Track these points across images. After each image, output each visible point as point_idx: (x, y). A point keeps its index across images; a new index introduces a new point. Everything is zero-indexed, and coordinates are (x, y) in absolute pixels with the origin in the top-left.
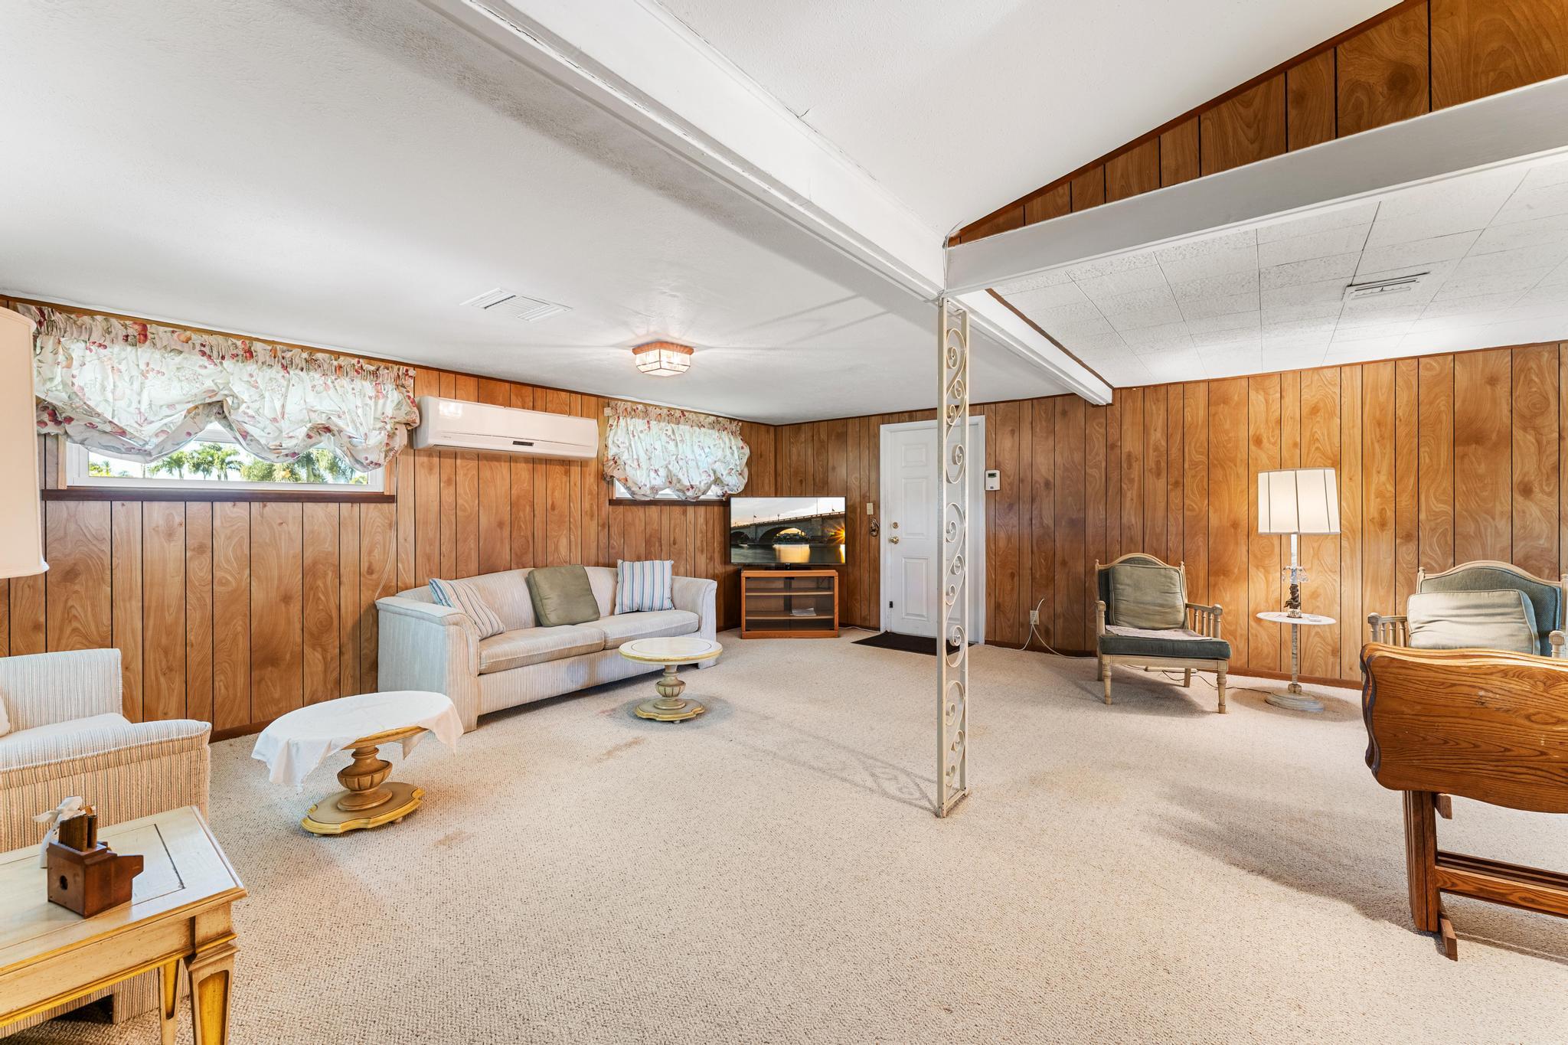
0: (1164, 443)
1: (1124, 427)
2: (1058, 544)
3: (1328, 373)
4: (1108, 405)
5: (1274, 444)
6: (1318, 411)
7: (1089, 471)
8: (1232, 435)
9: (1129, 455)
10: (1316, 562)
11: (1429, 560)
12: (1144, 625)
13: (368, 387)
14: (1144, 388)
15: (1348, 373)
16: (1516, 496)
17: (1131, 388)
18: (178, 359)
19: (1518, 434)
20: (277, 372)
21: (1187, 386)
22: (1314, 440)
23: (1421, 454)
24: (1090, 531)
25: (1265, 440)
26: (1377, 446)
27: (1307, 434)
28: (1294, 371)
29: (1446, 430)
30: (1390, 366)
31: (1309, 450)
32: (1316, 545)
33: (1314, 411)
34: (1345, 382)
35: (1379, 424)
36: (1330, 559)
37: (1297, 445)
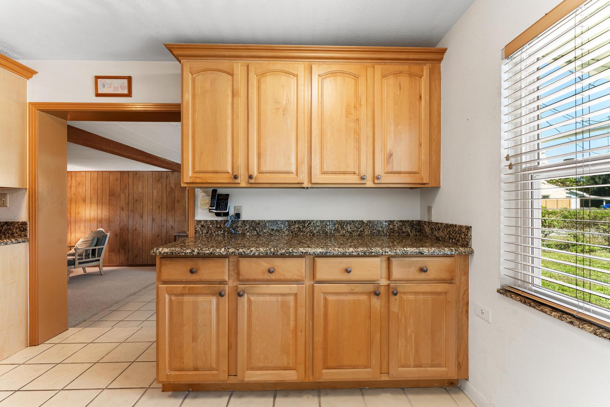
3: (83, 173)
6: (80, 184)
15: (87, 174)
16: (121, 211)
23: (103, 199)
26: (93, 196)
28: (74, 171)
29: (108, 192)
30: (97, 173)
31: (78, 196)
32: (79, 225)
33: (79, 184)
34: (86, 176)
35: (94, 189)
36: (82, 229)
37: (75, 194)
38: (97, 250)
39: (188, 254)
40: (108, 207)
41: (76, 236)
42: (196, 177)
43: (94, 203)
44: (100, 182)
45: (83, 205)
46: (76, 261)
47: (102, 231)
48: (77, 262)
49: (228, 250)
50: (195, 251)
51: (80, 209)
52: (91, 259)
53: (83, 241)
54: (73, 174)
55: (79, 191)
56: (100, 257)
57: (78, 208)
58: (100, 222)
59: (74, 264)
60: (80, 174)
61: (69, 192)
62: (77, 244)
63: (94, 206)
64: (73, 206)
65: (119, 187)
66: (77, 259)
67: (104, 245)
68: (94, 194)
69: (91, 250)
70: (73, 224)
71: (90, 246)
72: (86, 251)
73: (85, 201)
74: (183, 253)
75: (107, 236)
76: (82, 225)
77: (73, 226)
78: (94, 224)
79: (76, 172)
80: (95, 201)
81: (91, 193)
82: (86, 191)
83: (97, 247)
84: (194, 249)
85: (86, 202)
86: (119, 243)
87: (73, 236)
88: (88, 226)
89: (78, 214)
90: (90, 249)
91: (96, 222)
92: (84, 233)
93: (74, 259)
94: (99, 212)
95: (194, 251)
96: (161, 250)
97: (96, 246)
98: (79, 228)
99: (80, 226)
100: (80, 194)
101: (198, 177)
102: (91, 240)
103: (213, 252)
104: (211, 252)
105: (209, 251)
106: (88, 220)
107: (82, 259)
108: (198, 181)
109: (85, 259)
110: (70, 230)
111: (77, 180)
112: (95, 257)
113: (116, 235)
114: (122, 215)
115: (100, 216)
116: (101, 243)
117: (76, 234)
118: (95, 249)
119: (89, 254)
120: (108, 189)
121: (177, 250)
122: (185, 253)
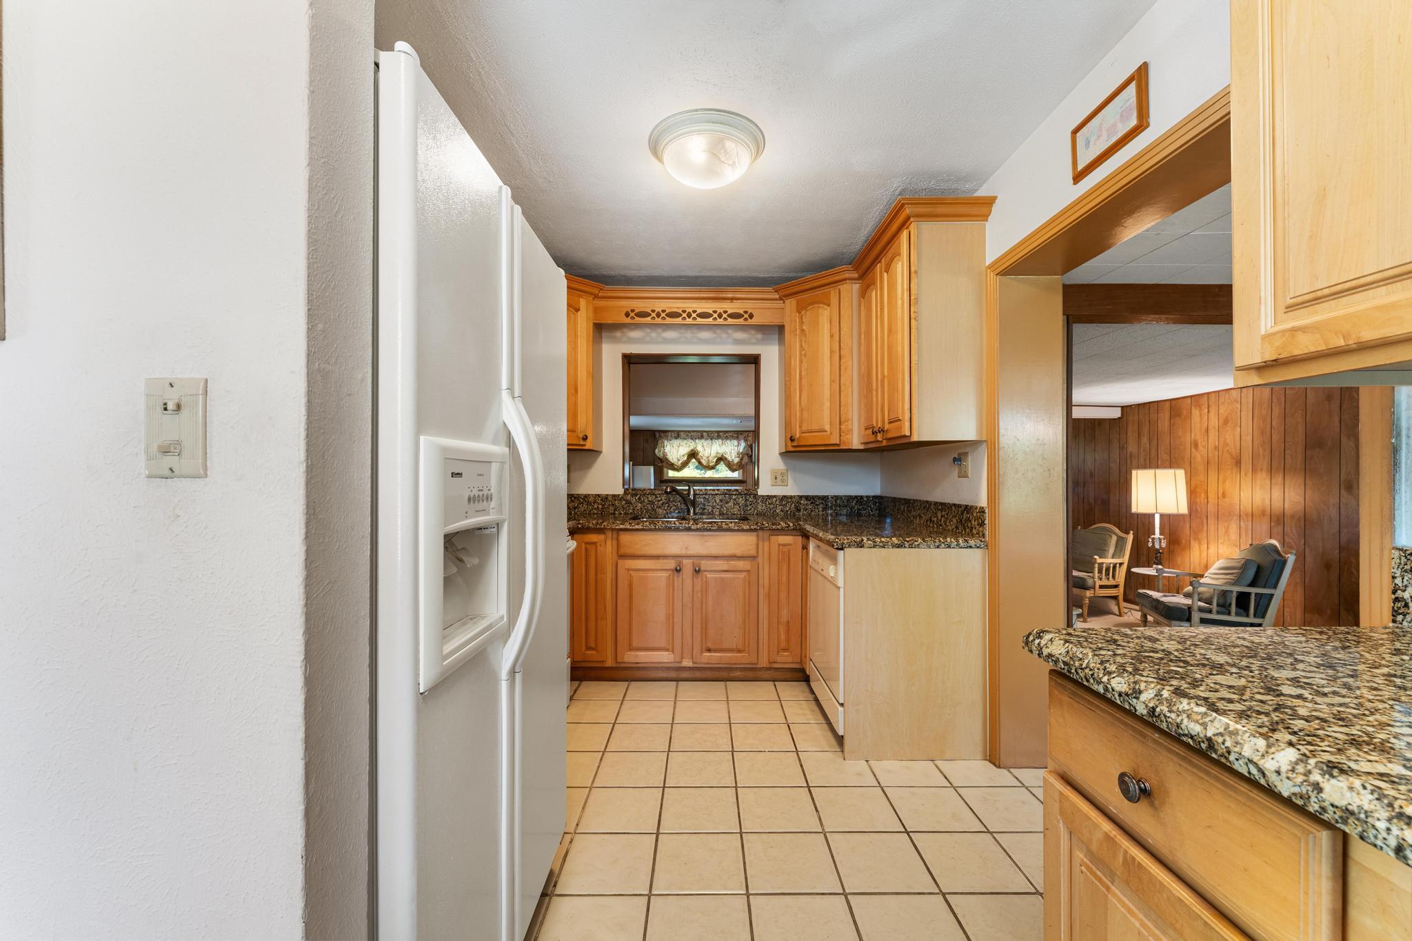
0: (1148, 446)
1: (1129, 434)
2: (1096, 517)
3: (1234, 393)
4: (1119, 418)
5: (1204, 447)
6: (1228, 423)
7: (1111, 465)
8: (1182, 440)
9: (1131, 453)
10: (1226, 537)
11: (1291, 541)
12: (1081, 569)
13: (735, 442)
14: (1139, 405)
15: (1244, 393)
16: (1343, 492)
17: (1132, 405)
18: (686, 441)
19: (1344, 439)
20: (709, 441)
21: (1159, 404)
22: (1226, 445)
23: (1286, 456)
24: (1112, 508)
25: (1200, 444)
26: (1261, 450)
27: (1222, 440)
29: (1301, 437)
30: (1270, 389)
31: (1223, 452)
32: (1226, 524)
33: (1226, 422)
34: (1243, 400)
35: (1262, 432)
36: (1234, 535)
37: (1216, 448)
38: (1253, 596)
39: (1117, 696)
40: (1301, 480)
41: (1220, 551)
42: (1294, 330)
43: (1261, 470)
44: (1276, 411)
45: (1234, 475)
46: (1193, 612)
47: (1276, 547)
48: (1196, 616)
49: (1316, 777)
50: (1143, 697)
51: (1227, 483)
52: (1233, 618)
53: (1222, 565)
54: (1213, 397)
55: (1225, 440)
56: (1263, 617)
57: (1224, 482)
58: (1278, 520)
59: (1189, 620)
60: (1227, 397)
61: (1204, 444)
62: (1209, 572)
63: (1263, 478)
64: (1213, 476)
65: (1337, 419)
66: (1195, 608)
67: (1275, 587)
68: (1261, 445)
69: (1235, 594)
70: (1212, 521)
71: (1235, 583)
72: (1224, 594)
73: (1238, 463)
74: (1099, 683)
75: (1284, 562)
76: (1234, 527)
77: (1212, 527)
78: (1264, 526)
79: (1219, 391)
80: (1265, 464)
81: (1255, 442)
82: (1243, 437)
83: (1253, 590)
84: (1143, 686)
85: (1243, 467)
86: (1336, 590)
87: (1212, 550)
88: (1247, 530)
89: (1224, 496)
90: (1232, 592)
91: (1266, 520)
92: (1236, 546)
93: (1190, 608)
94: (1277, 493)
95: (1137, 693)
96: (1044, 643)
97: (1252, 584)
98: (1227, 532)
99: (1228, 526)
100: (1227, 448)
101: (1303, 329)
102: (1240, 568)
103: (1220, 740)
104: (1209, 734)
105: (1204, 725)
106: (1247, 515)
107: (1210, 611)
108: (1306, 344)
109: (1218, 613)
110: (1205, 534)
111: (1221, 411)
112: (1248, 616)
113: (1328, 566)
114: (1347, 504)
115: (1277, 504)
116: (1267, 580)
117: (1220, 546)
118: (1249, 594)
119: (1230, 604)
120: (1301, 428)
121: (1086, 661)
122: (1106, 689)
